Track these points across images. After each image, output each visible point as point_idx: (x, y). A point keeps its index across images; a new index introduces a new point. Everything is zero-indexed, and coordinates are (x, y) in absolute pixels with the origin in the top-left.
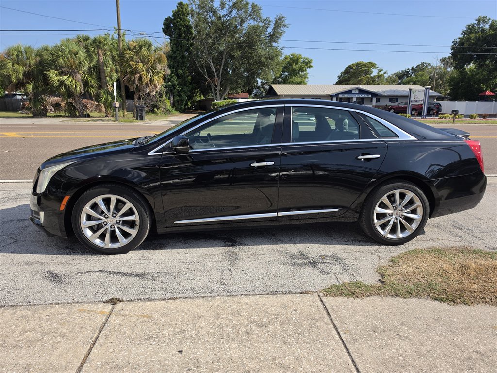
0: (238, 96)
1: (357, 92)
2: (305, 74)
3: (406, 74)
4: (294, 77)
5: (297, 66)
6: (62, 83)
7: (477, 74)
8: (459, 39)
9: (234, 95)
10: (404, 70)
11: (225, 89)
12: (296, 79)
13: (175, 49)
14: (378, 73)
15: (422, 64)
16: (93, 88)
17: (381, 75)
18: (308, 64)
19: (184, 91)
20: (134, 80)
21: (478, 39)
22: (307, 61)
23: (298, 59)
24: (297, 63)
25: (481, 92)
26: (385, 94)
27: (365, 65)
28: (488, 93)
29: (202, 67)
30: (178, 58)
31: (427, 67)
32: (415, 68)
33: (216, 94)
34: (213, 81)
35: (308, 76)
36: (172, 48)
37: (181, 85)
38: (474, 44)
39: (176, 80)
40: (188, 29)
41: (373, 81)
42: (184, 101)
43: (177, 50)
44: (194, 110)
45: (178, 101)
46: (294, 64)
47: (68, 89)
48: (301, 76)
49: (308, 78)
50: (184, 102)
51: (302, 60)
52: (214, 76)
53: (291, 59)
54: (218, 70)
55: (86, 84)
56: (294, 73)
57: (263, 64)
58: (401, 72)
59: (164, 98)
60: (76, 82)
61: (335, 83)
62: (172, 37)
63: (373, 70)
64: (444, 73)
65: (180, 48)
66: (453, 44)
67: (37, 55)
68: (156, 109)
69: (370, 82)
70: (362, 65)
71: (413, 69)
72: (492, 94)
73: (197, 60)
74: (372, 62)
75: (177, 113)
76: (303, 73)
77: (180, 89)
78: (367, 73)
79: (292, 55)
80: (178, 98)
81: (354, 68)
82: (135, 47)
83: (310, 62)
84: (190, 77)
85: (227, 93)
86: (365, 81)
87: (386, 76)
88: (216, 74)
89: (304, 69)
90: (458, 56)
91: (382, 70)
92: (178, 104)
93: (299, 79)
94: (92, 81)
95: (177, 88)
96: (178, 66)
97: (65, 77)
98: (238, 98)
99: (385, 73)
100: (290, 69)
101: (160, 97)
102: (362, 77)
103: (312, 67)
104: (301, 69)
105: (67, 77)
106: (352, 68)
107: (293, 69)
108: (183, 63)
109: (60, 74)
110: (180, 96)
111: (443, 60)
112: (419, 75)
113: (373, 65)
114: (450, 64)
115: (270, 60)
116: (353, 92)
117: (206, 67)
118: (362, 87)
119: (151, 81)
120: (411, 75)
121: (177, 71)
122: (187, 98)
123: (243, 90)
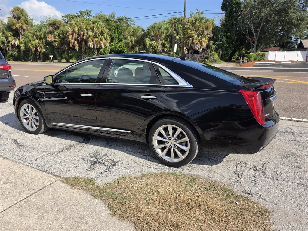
0: (269, 50)
6: (151, 45)
13: (227, 19)
16: (166, 48)
19: (230, 47)
20: (189, 42)
29: (245, 30)
30: (228, 25)
33: (253, 48)
34: (252, 39)
36: (226, 19)
37: (229, 43)
39: (225, 40)
40: (238, 5)
42: (229, 54)
43: (229, 20)
45: (225, 54)
47: (153, 48)
52: (253, 36)
54: (256, 32)
55: (163, 45)
59: (213, 52)
60: (158, 45)
62: (226, 12)
65: (231, 19)
67: (142, 31)
68: (206, 60)
73: (242, 26)
75: (222, 62)
77: (228, 46)
80: (225, 52)
82: (192, 21)
84: (236, 38)
88: (255, 35)
92: (225, 56)
94: (167, 44)
95: (225, 45)
96: (228, 30)
97: (153, 42)
101: (211, 52)
105: (154, 42)
108: (232, 28)
109: (151, 41)
110: (227, 50)
117: (248, 30)
119: (199, 42)
121: (227, 33)
122: (231, 52)
123: (276, 45)
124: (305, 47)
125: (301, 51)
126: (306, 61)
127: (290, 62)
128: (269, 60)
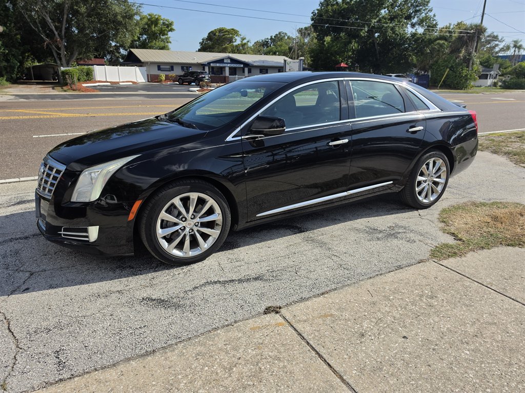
0: (90, 62)
1: (229, 61)
2: (167, 38)
3: (265, 44)
4: (154, 41)
5: (157, 28)
7: (333, 46)
8: (317, 10)
9: (85, 61)
10: (264, 39)
11: (72, 54)
12: (157, 44)
14: (242, 42)
15: (280, 33)
17: (245, 44)
18: (169, 26)
19: (13, 55)
21: (334, 12)
22: (167, 23)
23: (157, 20)
24: (156, 25)
25: (337, 64)
26: (255, 64)
27: (228, 31)
28: (343, 65)
29: (35, 23)
31: (284, 37)
32: (273, 37)
33: (60, 59)
34: (54, 42)
35: (170, 40)
38: (331, 16)
41: (238, 50)
42: (14, 67)
44: (25, 79)
46: (153, 26)
48: (163, 40)
49: (170, 42)
50: (16, 70)
51: (162, 21)
52: (55, 35)
53: (149, 20)
54: (58, 29)
56: (154, 36)
57: (120, 23)
58: (261, 41)
61: (197, 50)
63: (236, 38)
64: (303, 44)
66: (312, 15)
69: (235, 50)
70: (225, 32)
71: (271, 38)
72: (346, 66)
73: (27, 14)
74: (235, 29)
75: (8, 84)
76: (164, 37)
77: (7, 51)
78: (231, 40)
79: (149, 15)
81: (217, 34)
83: (171, 24)
84: (19, 36)
85: (75, 58)
86: (230, 49)
87: (250, 45)
88: (56, 33)
89: (166, 32)
90: (319, 28)
91: (245, 39)
93: (162, 44)
98: (93, 65)
99: (248, 42)
100: (149, 32)
102: (226, 45)
103: (174, 30)
104: (162, 33)
106: (215, 35)
107: (153, 32)
110: (8, 61)
111: (300, 31)
112: (279, 46)
113: (234, 32)
114: (307, 34)
115: (128, 19)
116: (225, 61)
117: (41, 23)
118: (232, 55)
120: (270, 46)
122: (19, 64)
123: (96, 55)
124: (142, 60)
125: (139, 66)
126: (148, 82)
127: (131, 83)
128: (98, 80)
